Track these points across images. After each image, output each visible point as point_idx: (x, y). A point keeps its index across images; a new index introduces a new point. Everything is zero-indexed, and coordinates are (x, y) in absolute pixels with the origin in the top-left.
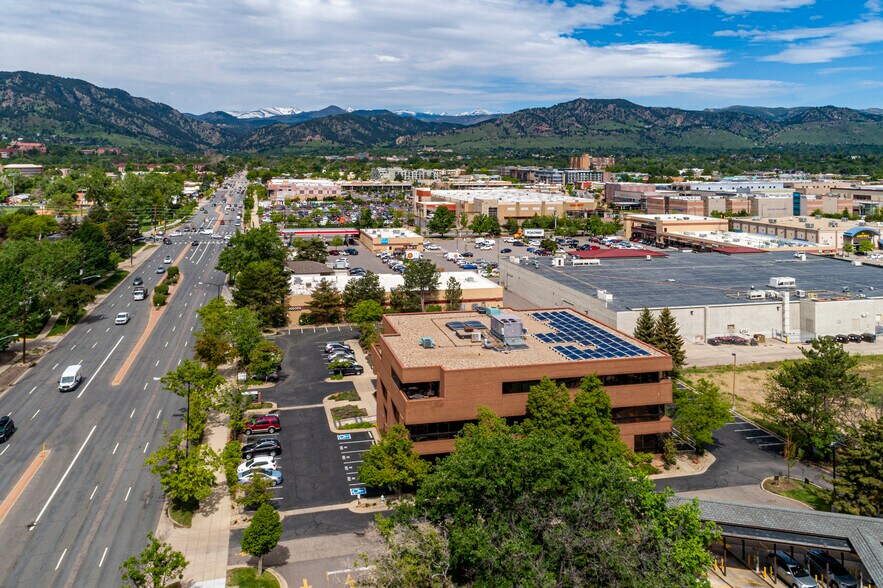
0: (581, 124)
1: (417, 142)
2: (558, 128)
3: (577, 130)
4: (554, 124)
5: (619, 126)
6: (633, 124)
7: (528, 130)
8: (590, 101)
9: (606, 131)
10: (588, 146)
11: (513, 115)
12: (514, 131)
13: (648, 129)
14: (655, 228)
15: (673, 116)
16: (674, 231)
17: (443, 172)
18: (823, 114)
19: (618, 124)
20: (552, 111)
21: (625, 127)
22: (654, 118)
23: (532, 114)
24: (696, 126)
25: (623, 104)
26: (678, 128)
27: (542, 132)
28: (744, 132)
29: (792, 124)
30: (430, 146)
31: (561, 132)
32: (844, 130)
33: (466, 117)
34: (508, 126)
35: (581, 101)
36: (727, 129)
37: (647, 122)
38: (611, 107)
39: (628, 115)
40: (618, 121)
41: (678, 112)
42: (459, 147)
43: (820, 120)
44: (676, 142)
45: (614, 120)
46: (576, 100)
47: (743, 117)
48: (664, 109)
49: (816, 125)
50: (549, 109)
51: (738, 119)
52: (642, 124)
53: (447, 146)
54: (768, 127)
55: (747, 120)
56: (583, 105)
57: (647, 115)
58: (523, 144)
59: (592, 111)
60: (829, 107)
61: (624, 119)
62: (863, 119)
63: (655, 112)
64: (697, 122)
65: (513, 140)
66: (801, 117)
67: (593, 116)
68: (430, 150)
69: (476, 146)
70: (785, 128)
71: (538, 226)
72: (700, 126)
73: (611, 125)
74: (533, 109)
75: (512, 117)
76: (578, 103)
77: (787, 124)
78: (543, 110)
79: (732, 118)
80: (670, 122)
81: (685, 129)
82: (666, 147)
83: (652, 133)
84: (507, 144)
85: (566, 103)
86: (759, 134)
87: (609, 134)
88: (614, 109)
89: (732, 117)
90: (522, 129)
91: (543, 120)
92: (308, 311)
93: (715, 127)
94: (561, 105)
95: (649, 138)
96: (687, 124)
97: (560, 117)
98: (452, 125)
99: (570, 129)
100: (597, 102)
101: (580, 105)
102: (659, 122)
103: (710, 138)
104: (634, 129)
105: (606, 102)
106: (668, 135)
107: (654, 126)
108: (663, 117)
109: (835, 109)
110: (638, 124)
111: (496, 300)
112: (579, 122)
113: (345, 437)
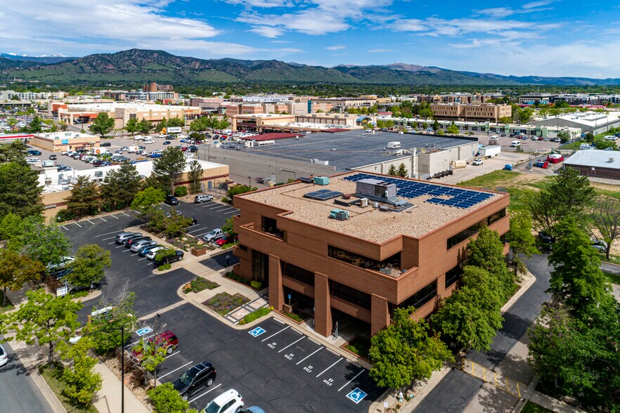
1: (7, 75)
2: (120, 68)
3: (133, 69)
4: (117, 65)
5: (161, 67)
6: (171, 67)
7: (99, 68)
8: (142, 51)
9: (153, 70)
10: (142, 79)
11: (87, 58)
12: (88, 68)
13: (180, 70)
14: (255, 122)
15: (193, 62)
16: (268, 123)
17: (49, 94)
18: (271, 64)
20: (115, 56)
21: (165, 68)
22: (183, 63)
23: (101, 58)
24: (207, 68)
25: (163, 54)
26: (197, 70)
27: (109, 70)
28: (233, 73)
30: (20, 78)
31: (122, 71)
32: (281, 73)
33: (45, 58)
34: (83, 65)
35: (135, 50)
36: (224, 71)
37: (178, 65)
38: (155, 55)
39: (167, 61)
40: (160, 64)
41: (197, 60)
42: (44, 79)
43: (270, 67)
44: (197, 78)
45: (158, 63)
46: (131, 50)
47: (232, 64)
48: (188, 58)
49: (268, 70)
50: (113, 54)
51: (230, 66)
52: (175, 67)
53: (34, 78)
54: (245, 70)
55: (234, 66)
56: (137, 53)
57: (178, 61)
58: (95, 77)
59: (143, 57)
61: (164, 63)
63: (182, 59)
64: (207, 66)
65: (88, 75)
66: (261, 65)
67: (144, 60)
68: (20, 80)
69: (58, 78)
71: (176, 125)
72: (209, 69)
73: (155, 67)
74: (102, 54)
75: (86, 59)
76: (133, 52)
77: (254, 69)
78: (109, 55)
80: (192, 66)
81: (201, 70)
82: (191, 81)
83: (182, 72)
84: (83, 77)
85: (126, 51)
86: (241, 74)
87: (155, 72)
88: (158, 57)
89: (225, 65)
90: (94, 67)
91: (109, 61)
92: (65, 207)
93: (218, 69)
94: (122, 52)
95: (180, 75)
96: (201, 67)
97: (121, 60)
98: (35, 64)
99: (129, 68)
100: (146, 51)
101: (135, 53)
102: (186, 65)
103: (215, 76)
104: (171, 70)
105: (152, 52)
106: (192, 74)
107: (183, 68)
108: (187, 63)
109: (277, 61)
110: (173, 67)
111: (224, 176)
112: (135, 64)
113: (258, 332)
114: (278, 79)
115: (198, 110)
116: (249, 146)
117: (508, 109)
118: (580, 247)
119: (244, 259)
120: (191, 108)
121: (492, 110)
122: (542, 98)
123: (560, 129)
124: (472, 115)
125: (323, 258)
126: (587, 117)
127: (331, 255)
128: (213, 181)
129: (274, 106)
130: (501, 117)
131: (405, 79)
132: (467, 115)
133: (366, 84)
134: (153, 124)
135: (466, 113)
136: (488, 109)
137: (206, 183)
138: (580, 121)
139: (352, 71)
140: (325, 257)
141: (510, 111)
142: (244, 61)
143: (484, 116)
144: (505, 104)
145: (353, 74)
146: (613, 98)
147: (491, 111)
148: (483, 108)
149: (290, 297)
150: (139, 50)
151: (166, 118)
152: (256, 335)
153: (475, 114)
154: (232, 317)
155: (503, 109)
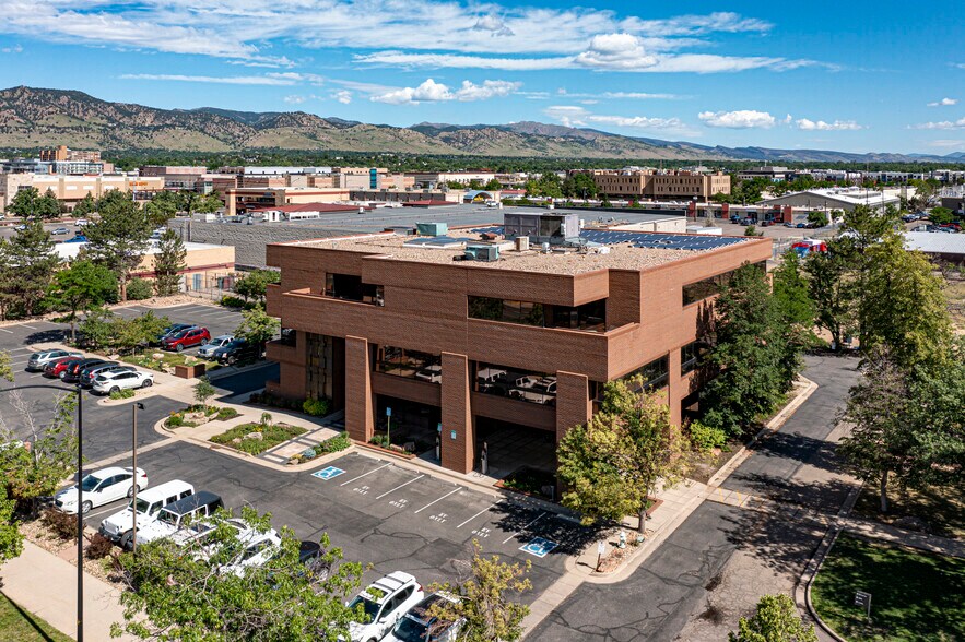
0: (24, 119)
3: (18, 125)
5: (75, 123)
9: (58, 128)
10: (35, 145)
13: (113, 128)
14: (273, 200)
15: (141, 114)
18: (294, 119)
19: (74, 120)
21: (83, 124)
22: (119, 116)
24: (169, 126)
25: (79, 97)
26: (148, 128)
28: (220, 135)
29: (266, 128)
32: (313, 137)
35: (23, 90)
36: (202, 130)
37: (110, 119)
38: (64, 99)
39: (87, 110)
40: (74, 117)
41: (150, 110)
43: (292, 125)
44: (147, 143)
45: (69, 115)
46: (14, 89)
47: (217, 119)
48: (129, 105)
49: (288, 130)
51: (213, 122)
52: (104, 121)
54: (243, 130)
55: (222, 122)
56: (26, 96)
57: (110, 111)
59: (38, 103)
60: (299, 113)
61: (81, 114)
62: (328, 126)
63: (119, 108)
64: (168, 122)
66: (274, 121)
67: (41, 109)
70: (260, 132)
72: (173, 126)
73: (63, 121)
76: (19, 92)
77: (261, 128)
79: (206, 120)
80: (138, 121)
81: (157, 128)
82: (135, 149)
83: (118, 133)
86: (235, 137)
87: (63, 132)
88: (69, 102)
89: (203, 118)
93: (189, 128)
95: (113, 138)
96: (157, 124)
99: (9, 124)
100: (46, 91)
101: (22, 94)
102: (126, 120)
103: (184, 139)
104: (95, 128)
105: (58, 94)
106: (137, 136)
107: (119, 125)
108: (129, 115)
109: (304, 115)
110: (99, 121)
111: (226, 266)
112: (20, 116)
113: (330, 473)
114: (307, 147)
115: (159, 182)
116: (271, 220)
117: (725, 181)
118: (918, 273)
119: (290, 363)
120: (143, 179)
121: (698, 181)
122: (773, 173)
123: (812, 209)
124: (666, 192)
125: (459, 323)
126: (850, 193)
127: (474, 313)
128: (203, 273)
129: (306, 177)
130: (714, 193)
131: (540, 149)
132: (656, 193)
133: (470, 157)
134: (68, 205)
135: (656, 188)
136: (692, 181)
137: (191, 275)
138: (840, 197)
139: (444, 134)
140: (463, 319)
141: (728, 185)
142: (241, 113)
143: (685, 194)
144: (720, 173)
145: (446, 140)
146: (884, 176)
147: (698, 185)
148: (684, 178)
149: (389, 412)
150: (31, 90)
151: (94, 195)
152: (327, 478)
153: (670, 189)
154: (274, 455)
155: (717, 181)
